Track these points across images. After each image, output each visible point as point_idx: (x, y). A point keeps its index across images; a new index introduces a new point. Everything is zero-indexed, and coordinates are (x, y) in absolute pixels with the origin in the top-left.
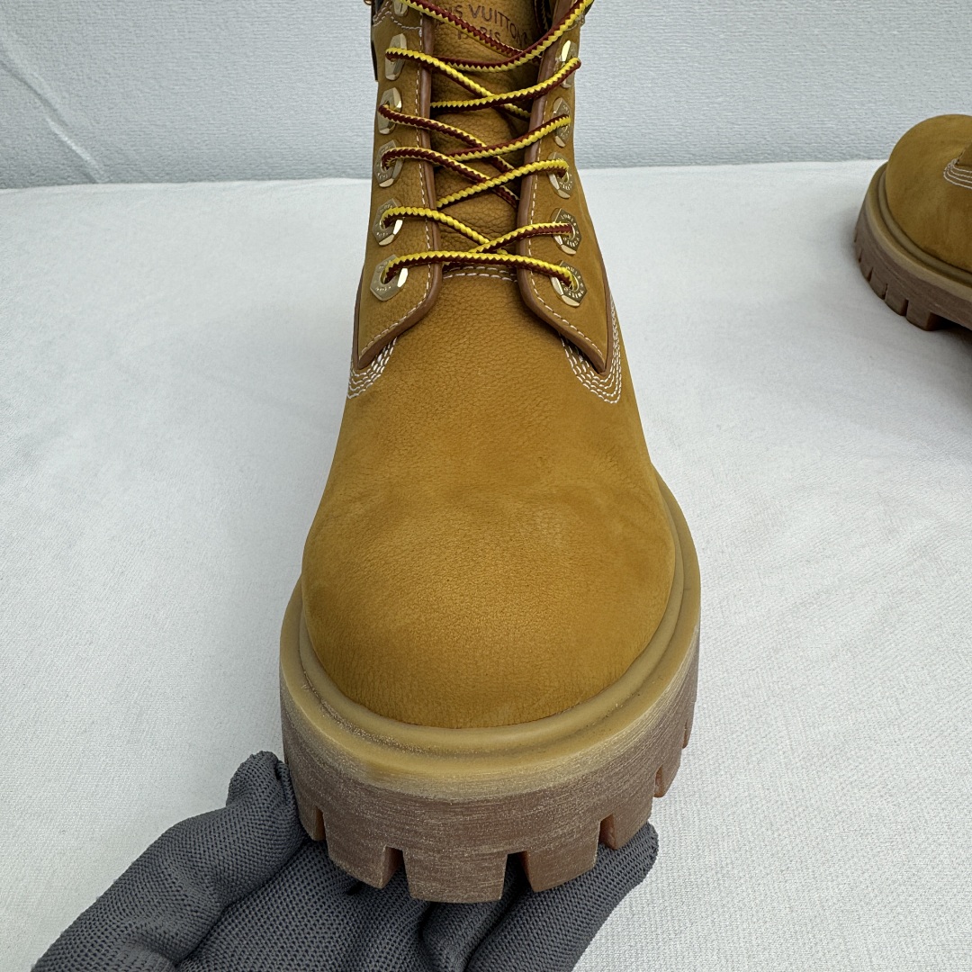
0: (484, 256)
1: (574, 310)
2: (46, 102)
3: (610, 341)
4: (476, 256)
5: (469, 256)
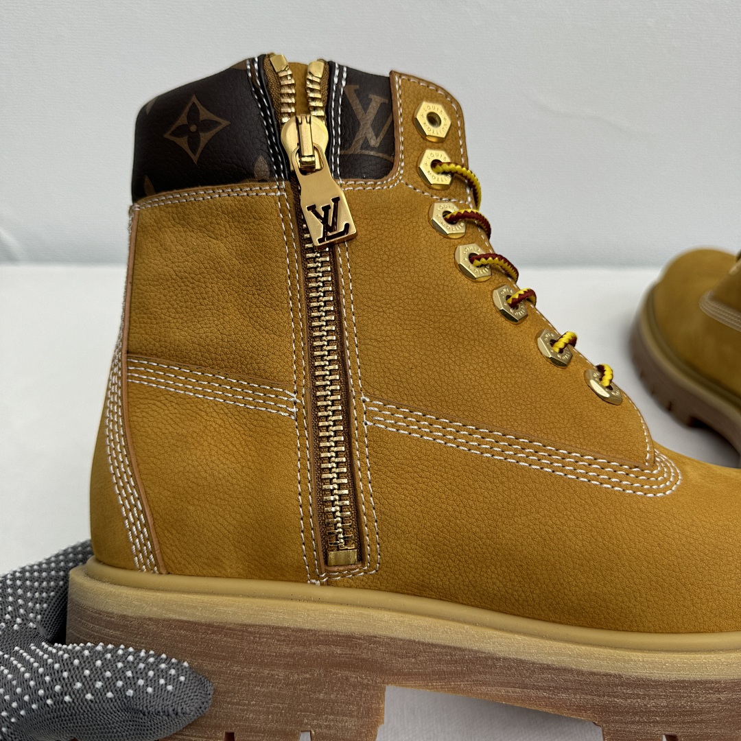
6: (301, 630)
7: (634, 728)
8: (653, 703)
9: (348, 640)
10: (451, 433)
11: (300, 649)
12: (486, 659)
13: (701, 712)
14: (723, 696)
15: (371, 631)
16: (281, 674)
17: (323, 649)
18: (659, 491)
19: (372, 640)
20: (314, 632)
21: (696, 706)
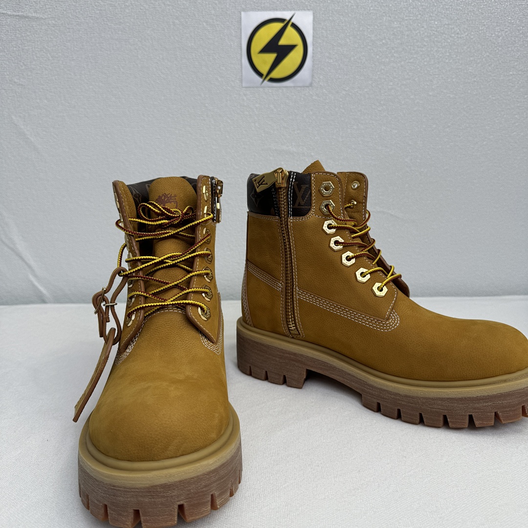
0: (171, 303)
1: (205, 322)
2: (30, 267)
3: (218, 333)
4: (169, 303)
5: (166, 304)
6: (283, 350)
7: (369, 397)
8: (374, 392)
9: (295, 354)
10: (325, 305)
11: (282, 354)
12: (334, 367)
13: (386, 399)
14: (392, 396)
15: (301, 353)
16: (278, 359)
17: (288, 355)
18: (389, 329)
19: (302, 355)
20: (286, 351)
21: (385, 397)
